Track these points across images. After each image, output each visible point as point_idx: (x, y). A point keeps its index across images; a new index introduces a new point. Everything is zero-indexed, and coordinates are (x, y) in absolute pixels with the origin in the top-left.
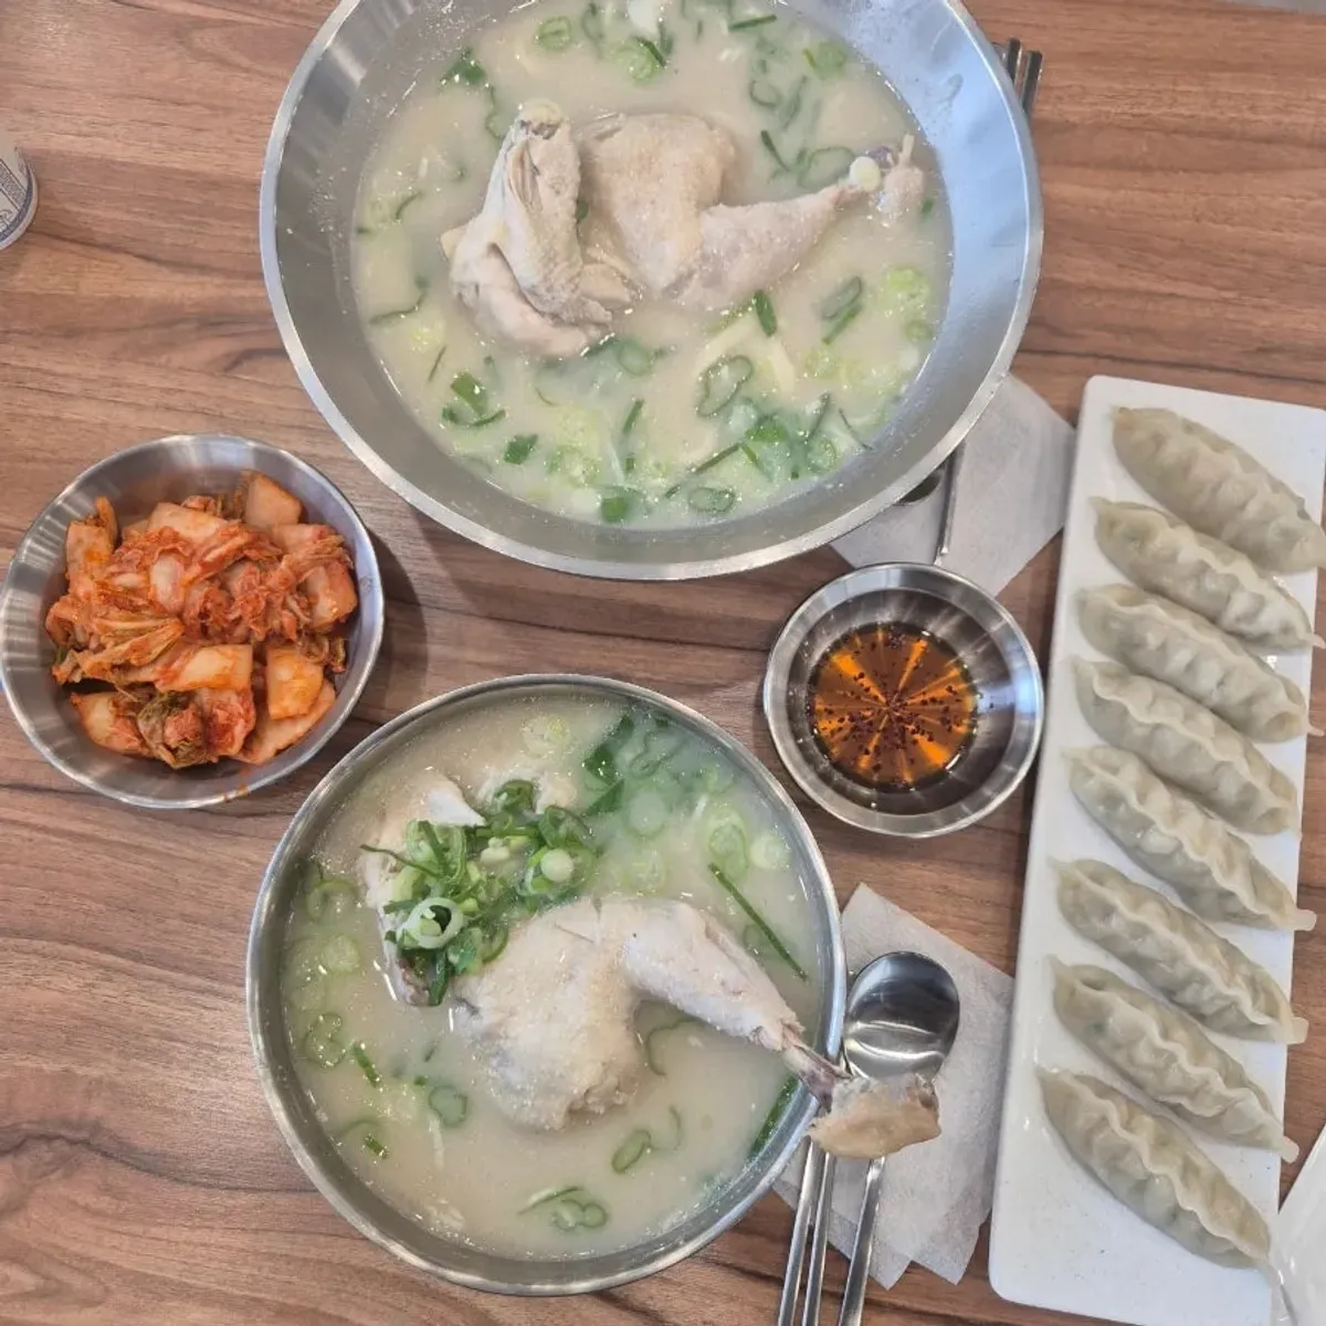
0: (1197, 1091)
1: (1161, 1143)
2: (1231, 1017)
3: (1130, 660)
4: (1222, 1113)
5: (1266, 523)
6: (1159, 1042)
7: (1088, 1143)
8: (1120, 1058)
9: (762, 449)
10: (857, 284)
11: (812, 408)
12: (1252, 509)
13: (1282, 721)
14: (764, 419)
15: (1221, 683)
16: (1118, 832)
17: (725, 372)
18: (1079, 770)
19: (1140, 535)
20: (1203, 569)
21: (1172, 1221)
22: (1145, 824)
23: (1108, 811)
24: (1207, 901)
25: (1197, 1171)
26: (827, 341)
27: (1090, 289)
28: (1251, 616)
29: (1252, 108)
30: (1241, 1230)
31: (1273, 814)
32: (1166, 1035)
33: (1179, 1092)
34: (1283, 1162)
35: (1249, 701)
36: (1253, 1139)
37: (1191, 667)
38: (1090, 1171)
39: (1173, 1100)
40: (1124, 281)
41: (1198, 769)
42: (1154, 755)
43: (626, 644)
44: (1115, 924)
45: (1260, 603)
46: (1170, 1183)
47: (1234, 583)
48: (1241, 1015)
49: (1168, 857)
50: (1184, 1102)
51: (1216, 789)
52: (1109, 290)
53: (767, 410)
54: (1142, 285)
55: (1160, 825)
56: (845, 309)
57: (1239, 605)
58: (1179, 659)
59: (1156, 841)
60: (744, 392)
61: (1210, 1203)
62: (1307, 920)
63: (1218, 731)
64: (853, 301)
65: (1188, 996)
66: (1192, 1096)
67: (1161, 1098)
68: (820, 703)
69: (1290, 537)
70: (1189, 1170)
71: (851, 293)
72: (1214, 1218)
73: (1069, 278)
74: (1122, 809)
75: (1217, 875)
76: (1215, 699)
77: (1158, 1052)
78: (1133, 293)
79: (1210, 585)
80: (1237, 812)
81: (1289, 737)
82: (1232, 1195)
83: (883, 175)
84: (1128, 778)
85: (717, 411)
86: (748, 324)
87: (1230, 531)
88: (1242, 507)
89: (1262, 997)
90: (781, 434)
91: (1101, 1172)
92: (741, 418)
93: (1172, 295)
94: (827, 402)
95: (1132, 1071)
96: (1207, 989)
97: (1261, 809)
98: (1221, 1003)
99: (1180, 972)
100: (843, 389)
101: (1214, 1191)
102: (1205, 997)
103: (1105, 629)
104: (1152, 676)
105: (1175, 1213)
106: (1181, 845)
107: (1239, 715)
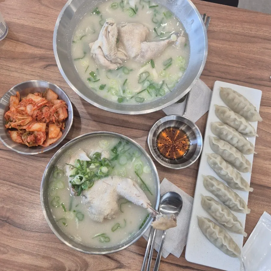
0: (228, 222)
1: (220, 232)
2: (235, 208)
3: (220, 136)
4: (232, 227)
5: (248, 111)
6: (221, 212)
7: (206, 231)
8: (213, 215)
9: (150, 90)
10: (171, 59)
11: (161, 83)
12: (246, 109)
13: (249, 150)
14: (151, 84)
15: (237, 142)
16: (216, 170)
17: (144, 74)
18: (209, 158)
19: (224, 112)
20: (235, 120)
21: (221, 247)
22: (221, 169)
23: (214, 166)
24: (232, 185)
25: (227, 238)
26: (164, 70)
27: (217, 64)
28: (244, 129)
29: (251, 31)
30: (235, 249)
31: (246, 168)
32: (222, 210)
33: (224, 222)
34: (244, 237)
35: (243, 146)
36: (238, 232)
37: (232, 139)
38: (206, 236)
39: (223, 223)
41: (232, 159)
42: (224, 156)
43: (121, 128)
44: (214, 188)
45: (246, 127)
46: (222, 240)
47: (241, 123)
48: (238, 208)
49: (225, 176)
50: (225, 224)
51: (235, 163)
52: (221, 64)
53: (152, 83)
54: (227, 63)
55: (224, 169)
56: (168, 64)
57: (242, 127)
58: (230, 137)
59: (223, 172)
60: (148, 79)
61: (229, 244)
62: (252, 190)
63: (236, 151)
65: (227, 203)
66: (227, 223)
67: (221, 223)
68: (159, 141)
69: (253, 115)
70: (225, 237)
71: (170, 61)
72: (230, 247)
73: (213, 61)
74: (217, 166)
75: (234, 180)
76: (236, 145)
77: (221, 214)
78: (225, 65)
79: (237, 123)
80: (239, 168)
81: (251, 154)
83: (177, 38)
84: (218, 160)
85: (142, 82)
86: (149, 65)
87: (241, 113)
88: (244, 108)
89: (242, 204)
90: (154, 87)
91: (208, 237)
92: (146, 84)
93: (233, 66)
94: (164, 82)
95: (215, 217)
96: (231, 202)
97: (244, 167)
98: (233, 205)
99: (226, 198)
100: (167, 79)
101: (230, 241)
102: (231, 204)
103: (215, 130)
104: (224, 140)
105: (222, 246)
106: (228, 173)
107: (241, 149)
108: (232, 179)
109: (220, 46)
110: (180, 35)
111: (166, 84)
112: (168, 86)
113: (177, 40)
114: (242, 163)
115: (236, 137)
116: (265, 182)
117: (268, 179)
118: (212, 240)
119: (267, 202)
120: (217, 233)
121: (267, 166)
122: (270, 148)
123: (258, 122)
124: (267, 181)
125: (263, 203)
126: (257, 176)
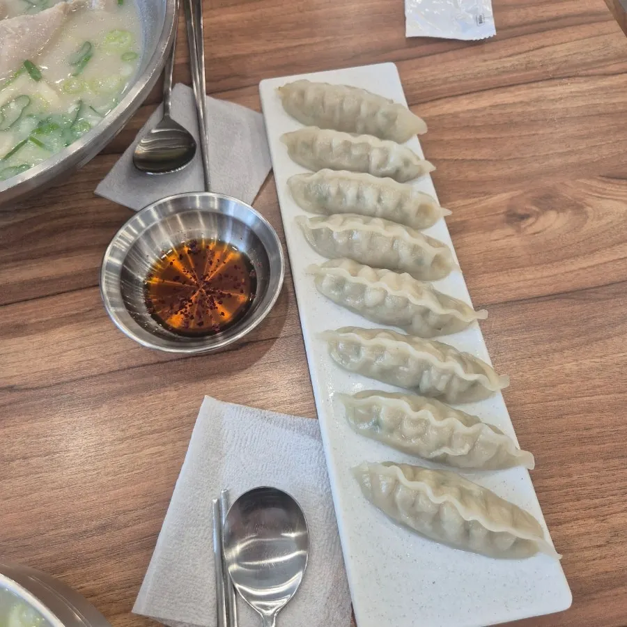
0: (450, 439)
1: (440, 485)
2: (456, 385)
3: (325, 208)
4: (473, 447)
5: (374, 114)
6: (415, 415)
8: (396, 438)
9: (42, 138)
10: (88, 45)
11: (72, 108)
12: (364, 109)
13: (424, 210)
14: (41, 123)
15: (379, 200)
16: (349, 301)
17: (13, 105)
18: (318, 277)
19: (310, 145)
20: (347, 146)
21: (466, 538)
22: (361, 289)
23: (342, 294)
24: (418, 323)
25: (470, 493)
26: (75, 75)
28: (385, 161)
30: (515, 524)
31: (438, 261)
32: (417, 409)
33: (440, 445)
34: (529, 470)
35: (400, 205)
36: (501, 462)
37: (359, 197)
38: (404, 525)
39: (439, 453)
40: (271, 47)
41: (383, 250)
42: (357, 253)
44: (364, 354)
45: (385, 153)
46: (453, 507)
47: (368, 147)
48: (462, 381)
49: (382, 303)
50: (446, 450)
51: (399, 259)
53: (44, 118)
55: (370, 285)
56: (85, 57)
57: (375, 158)
58: (351, 193)
59: (372, 297)
60: (28, 112)
61: (486, 510)
62: (483, 314)
63: (386, 225)
64: (88, 52)
65: (425, 384)
66: (450, 443)
69: (391, 119)
70: (464, 495)
71: (86, 49)
72: (491, 520)
74: (347, 287)
75: (413, 300)
76: (380, 210)
77: (416, 422)
79: (356, 152)
80: (418, 271)
81: (434, 222)
82: (499, 502)
84: (344, 269)
85: (12, 126)
86: (25, 78)
87: (360, 127)
88: (358, 111)
89: (469, 366)
90: (54, 127)
91: (410, 522)
92: (27, 127)
93: (300, 46)
94: (80, 103)
95: (407, 444)
96: (433, 371)
97: (428, 260)
98: (445, 378)
99: (412, 368)
100: (89, 95)
101: (486, 503)
102: (435, 378)
103: (307, 197)
104: (341, 212)
105: (467, 529)
106: (386, 293)
107: (398, 215)
108: (407, 302)
109: (249, 14)
111: (91, 107)
112: (97, 110)
114: (415, 249)
115: (372, 190)
116: (519, 288)
117: (522, 278)
118: (427, 527)
119: (551, 340)
120: (429, 491)
121: (503, 243)
122: (487, 196)
124: (521, 284)
125: (541, 347)
126: (486, 281)
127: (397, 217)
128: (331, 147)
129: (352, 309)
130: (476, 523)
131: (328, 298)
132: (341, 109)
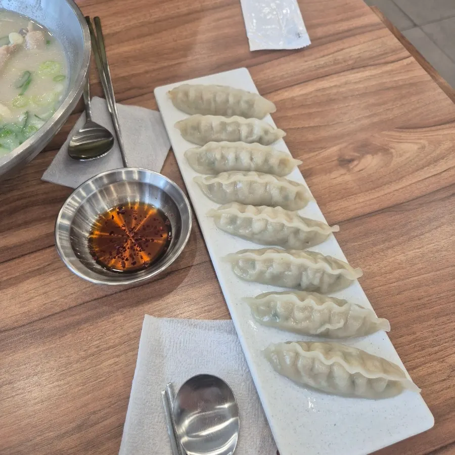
0: (330, 318)
1: (328, 352)
2: (327, 280)
3: (214, 169)
5: (238, 102)
6: (301, 304)
7: (297, 372)
8: (291, 323)
10: (28, 73)
11: (21, 118)
12: (231, 100)
13: (283, 163)
15: (252, 159)
16: (241, 231)
18: (216, 218)
19: (196, 128)
20: (224, 125)
21: (352, 389)
22: (249, 222)
23: (235, 228)
24: (292, 241)
25: (350, 354)
26: (21, 95)
28: (251, 133)
30: (385, 371)
31: (299, 196)
32: (303, 300)
34: (387, 333)
35: (266, 161)
36: (367, 330)
37: (237, 158)
39: (323, 329)
40: (158, 66)
41: (260, 192)
42: (241, 197)
44: (259, 267)
45: (250, 126)
46: (341, 366)
47: (238, 125)
48: (330, 276)
49: (265, 229)
50: (328, 326)
51: (271, 198)
52: (154, 70)
54: (166, 64)
55: (255, 217)
56: (24, 83)
57: (244, 131)
58: (231, 156)
59: (257, 226)
61: (363, 365)
62: (336, 228)
63: (259, 176)
64: (29, 77)
65: (305, 282)
66: (329, 321)
67: (319, 331)
68: (96, 248)
69: (250, 104)
70: (346, 356)
71: (26, 77)
72: (368, 371)
74: (238, 222)
76: (253, 165)
77: (304, 309)
79: (230, 129)
80: (287, 203)
82: (372, 357)
83: (24, 37)
87: (230, 112)
88: (227, 101)
89: (334, 265)
90: (9, 132)
91: (311, 383)
93: (177, 64)
94: (27, 114)
95: (299, 326)
96: (309, 272)
98: (318, 275)
99: (294, 271)
100: (33, 107)
101: (362, 359)
102: (311, 276)
103: (200, 164)
104: (225, 171)
105: (353, 380)
106: (267, 221)
107: (266, 168)
108: (283, 226)
109: (138, 46)
110: (28, 31)
111: (36, 116)
112: (41, 117)
113: (25, 41)
114: (282, 189)
115: (245, 153)
116: (356, 209)
117: (356, 202)
118: (324, 384)
119: (384, 242)
120: (321, 357)
121: (339, 180)
122: (323, 150)
123: (272, 114)
124: (357, 206)
125: (378, 247)
126: (334, 207)
127: (266, 169)
128: (212, 128)
129: (244, 237)
130: (358, 374)
131: (226, 231)
132: (215, 101)
